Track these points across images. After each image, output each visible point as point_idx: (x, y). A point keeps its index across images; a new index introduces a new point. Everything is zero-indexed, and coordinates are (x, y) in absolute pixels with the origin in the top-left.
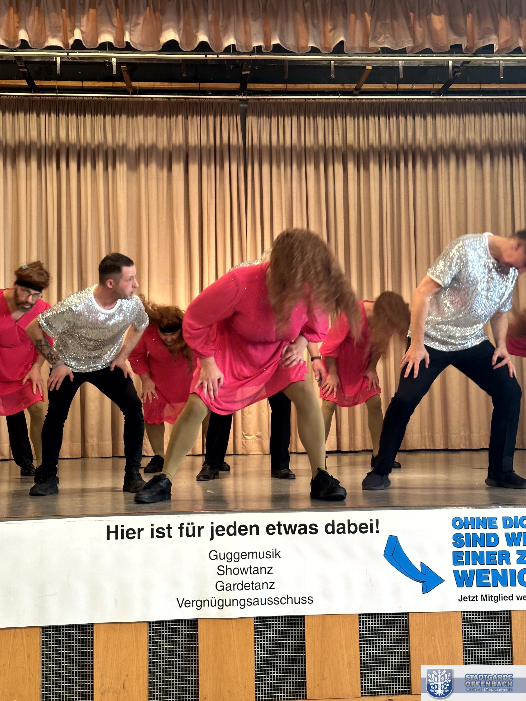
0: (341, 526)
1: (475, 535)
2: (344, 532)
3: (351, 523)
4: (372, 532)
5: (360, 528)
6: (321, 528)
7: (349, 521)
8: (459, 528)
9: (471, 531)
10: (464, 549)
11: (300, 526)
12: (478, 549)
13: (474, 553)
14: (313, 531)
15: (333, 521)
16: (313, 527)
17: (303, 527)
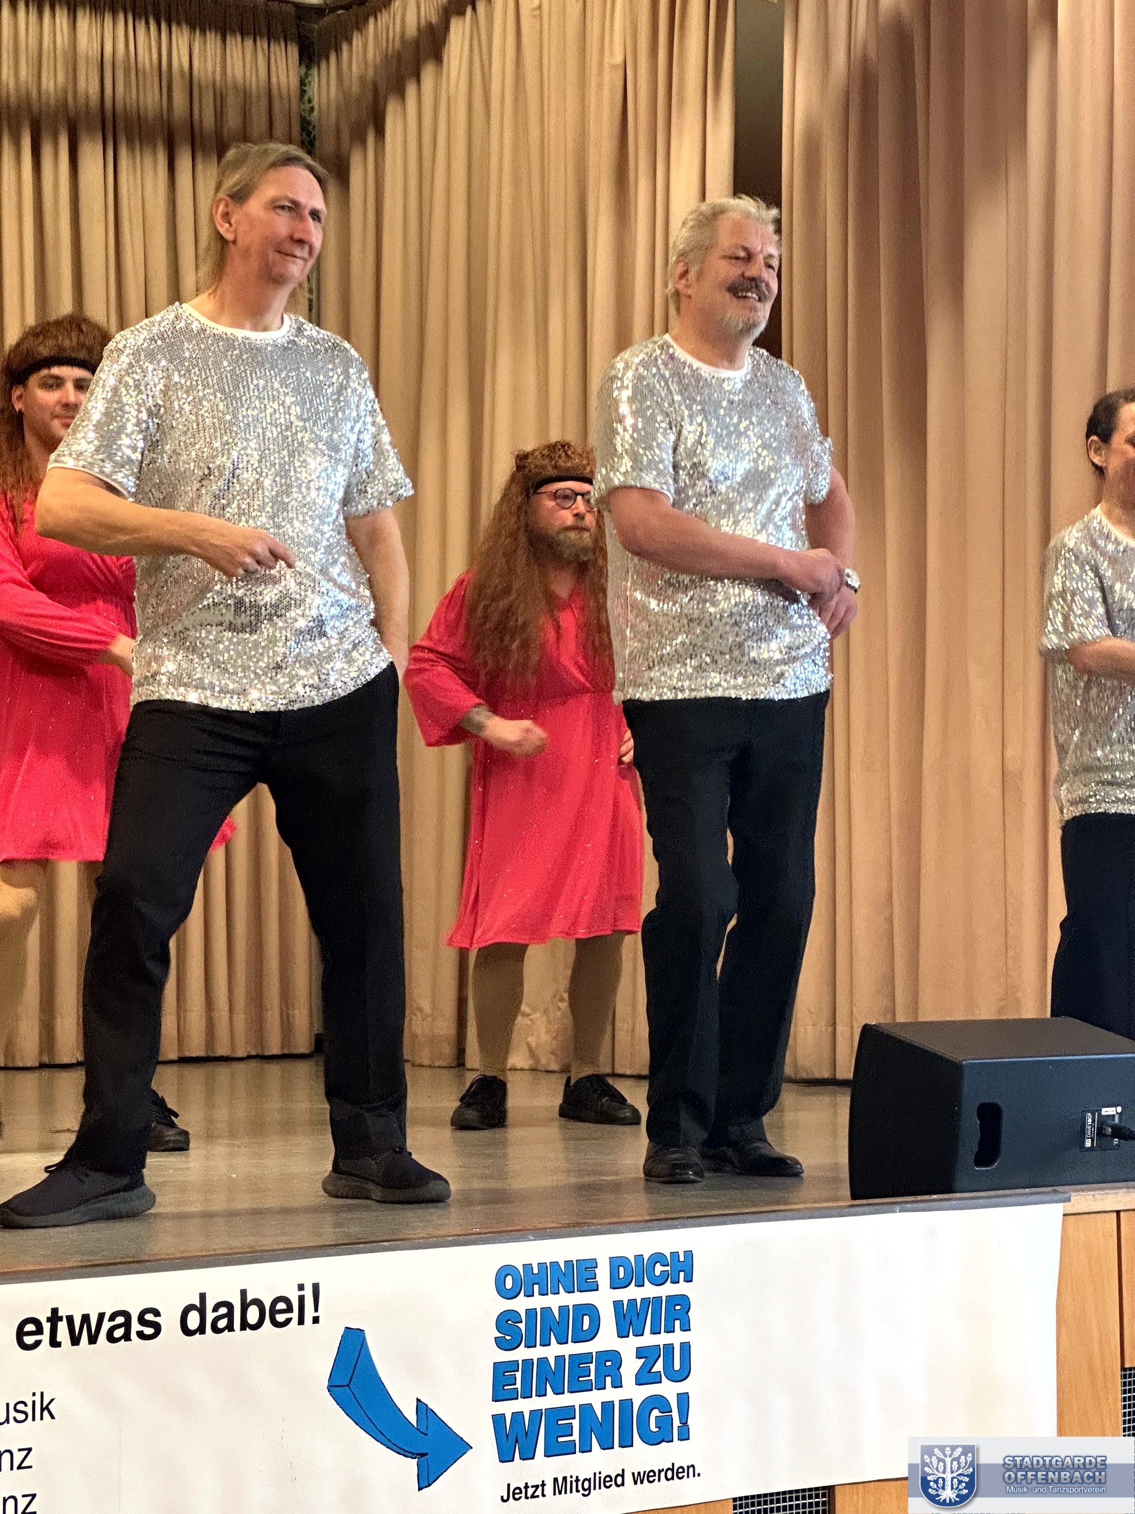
0: (223, 1310)
1: (546, 1311)
2: (230, 1327)
3: (248, 1301)
4: (301, 1321)
5: (273, 1312)
6: (170, 1321)
7: (244, 1293)
8: (511, 1295)
9: (538, 1302)
10: (521, 1354)
11: (112, 1318)
12: (553, 1351)
13: (543, 1361)
14: (149, 1331)
15: (203, 1297)
16: (149, 1317)
17: (120, 1320)
